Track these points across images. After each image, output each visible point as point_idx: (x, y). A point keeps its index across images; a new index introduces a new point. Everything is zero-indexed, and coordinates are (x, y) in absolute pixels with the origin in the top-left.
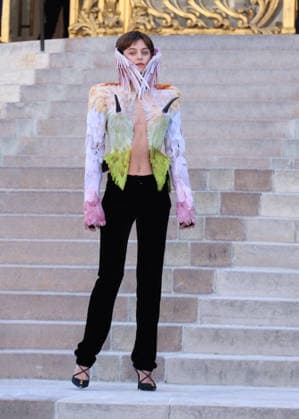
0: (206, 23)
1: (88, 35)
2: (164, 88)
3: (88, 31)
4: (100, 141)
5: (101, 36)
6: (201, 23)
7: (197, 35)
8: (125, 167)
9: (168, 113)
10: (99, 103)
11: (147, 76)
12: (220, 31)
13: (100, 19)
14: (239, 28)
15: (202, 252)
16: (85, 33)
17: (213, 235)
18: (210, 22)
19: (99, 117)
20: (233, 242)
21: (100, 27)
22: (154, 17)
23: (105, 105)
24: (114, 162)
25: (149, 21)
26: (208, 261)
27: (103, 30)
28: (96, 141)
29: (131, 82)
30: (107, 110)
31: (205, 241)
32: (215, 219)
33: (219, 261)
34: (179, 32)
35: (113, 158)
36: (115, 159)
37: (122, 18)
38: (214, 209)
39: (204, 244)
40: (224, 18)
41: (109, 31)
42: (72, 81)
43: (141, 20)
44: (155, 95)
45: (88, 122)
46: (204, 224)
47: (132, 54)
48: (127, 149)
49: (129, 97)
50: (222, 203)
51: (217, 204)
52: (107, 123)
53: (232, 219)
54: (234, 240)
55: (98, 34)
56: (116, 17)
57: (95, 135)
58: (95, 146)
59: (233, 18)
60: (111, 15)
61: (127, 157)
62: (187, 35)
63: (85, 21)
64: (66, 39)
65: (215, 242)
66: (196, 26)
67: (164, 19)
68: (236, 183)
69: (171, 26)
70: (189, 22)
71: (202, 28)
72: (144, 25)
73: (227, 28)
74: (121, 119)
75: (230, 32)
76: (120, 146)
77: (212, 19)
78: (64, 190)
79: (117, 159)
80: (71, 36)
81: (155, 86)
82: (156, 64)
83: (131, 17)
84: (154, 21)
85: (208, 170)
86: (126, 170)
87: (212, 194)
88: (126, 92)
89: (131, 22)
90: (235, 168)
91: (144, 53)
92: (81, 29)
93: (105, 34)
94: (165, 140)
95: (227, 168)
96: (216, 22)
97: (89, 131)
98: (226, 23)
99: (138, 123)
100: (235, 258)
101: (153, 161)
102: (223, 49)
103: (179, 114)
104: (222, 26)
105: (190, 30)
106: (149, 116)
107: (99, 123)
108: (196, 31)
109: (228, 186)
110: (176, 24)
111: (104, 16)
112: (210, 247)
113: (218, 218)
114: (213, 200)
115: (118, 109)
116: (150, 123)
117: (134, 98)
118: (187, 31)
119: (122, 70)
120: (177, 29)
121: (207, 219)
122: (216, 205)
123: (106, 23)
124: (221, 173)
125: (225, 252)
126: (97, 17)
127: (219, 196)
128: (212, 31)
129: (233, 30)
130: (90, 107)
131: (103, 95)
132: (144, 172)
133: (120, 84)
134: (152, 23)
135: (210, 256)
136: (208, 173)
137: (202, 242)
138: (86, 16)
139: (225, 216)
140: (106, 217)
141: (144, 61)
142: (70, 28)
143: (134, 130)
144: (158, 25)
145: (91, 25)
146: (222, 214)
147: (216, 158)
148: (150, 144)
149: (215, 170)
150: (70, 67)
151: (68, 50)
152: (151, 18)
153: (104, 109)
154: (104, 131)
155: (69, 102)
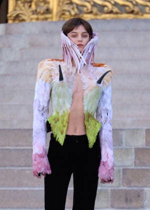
0: (120, 10)
1: (23, 20)
2: (99, 66)
3: (24, 17)
4: (46, 105)
5: (34, 21)
6: (115, 10)
7: (113, 19)
8: (65, 126)
9: (101, 85)
10: (46, 74)
11: (86, 55)
12: (131, 16)
13: (33, 7)
14: (147, 13)
15: (120, 196)
16: (21, 19)
17: (129, 183)
18: (123, 9)
19: (45, 85)
20: (146, 189)
21: (33, 14)
22: (77, 5)
23: (51, 76)
24: (56, 122)
25: (73, 9)
26: (125, 204)
27: (35, 16)
28: (42, 105)
29: (72, 59)
30: (52, 80)
31: (122, 188)
32: (130, 169)
33: (134, 204)
34: (99, 17)
35: (54, 119)
36: (56, 120)
37: (51, 6)
38: (129, 161)
39: (121, 190)
40: (134, 5)
41: (41, 17)
42: (12, 58)
43: (66, 8)
44: (92, 70)
45: (36, 89)
46: (121, 174)
47: (74, 36)
48: (66, 112)
49: (71, 70)
50: (136, 157)
51: (132, 157)
52: (51, 90)
53: (144, 170)
54: (146, 187)
55: (32, 19)
56: (47, 5)
57: (41, 100)
58: (41, 109)
59: (142, 5)
60: (42, 4)
61: (66, 118)
62: (104, 19)
63: (21, 10)
64: (7, 24)
65: (130, 188)
66: (111, 12)
67: (85, 6)
68: (146, 140)
69: (91, 12)
70: (106, 9)
71: (117, 13)
72: (69, 11)
73: (137, 14)
74: (63, 86)
75: (139, 17)
76: (61, 109)
77: (124, 6)
78: (7, 147)
79: (58, 120)
80: (10, 22)
81: (92, 64)
82: (94, 45)
83: (59, 5)
84: (77, 8)
85: (124, 130)
86: (65, 129)
87: (127, 149)
88: (68, 67)
89: (59, 9)
90: (145, 128)
91: (83, 36)
92: (17, 16)
93: (37, 19)
94: (98, 108)
95: (139, 128)
96: (127, 8)
97: (36, 97)
98: (136, 9)
99: (76, 92)
100: (146, 201)
101: (87, 123)
102: (134, 30)
103: (110, 88)
104: (132, 12)
105: (107, 16)
106: (85, 87)
107: (45, 91)
108: (112, 16)
109: (141, 142)
110: (95, 10)
111: (37, 5)
112: (127, 192)
113: (133, 169)
114: (128, 155)
115: (61, 78)
116: (86, 92)
117: (74, 72)
118: (104, 16)
119: (66, 49)
120: (96, 14)
121: (124, 170)
122: (130, 158)
123: (38, 10)
124: (134, 132)
125: (139, 196)
126: (30, 6)
127: (133, 151)
128: (124, 16)
129: (142, 15)
130: (38, 77)
131: (50, 67)
132: (79, 132)
133: (63, 60)
134: (76, 10)
135: (126, 199)
136: (124, 133)
137: (119, 188)
138: (22, 5)
139: (139, 167)
140: (51, 167)
141: (83, 43)
142: (9, 15)
143: (73, 97)
144: (81, 12)
145: (26, 12)
146: (135, 166)
147: (129, 120)
148: (86, 109)
149: (129, 129)
150: (10, 47)
151: (8, 33)
152: (75, 6)
153: (50, 79)
154: (49, 98)
155: (9, 75)
